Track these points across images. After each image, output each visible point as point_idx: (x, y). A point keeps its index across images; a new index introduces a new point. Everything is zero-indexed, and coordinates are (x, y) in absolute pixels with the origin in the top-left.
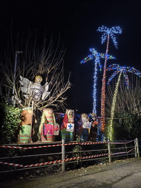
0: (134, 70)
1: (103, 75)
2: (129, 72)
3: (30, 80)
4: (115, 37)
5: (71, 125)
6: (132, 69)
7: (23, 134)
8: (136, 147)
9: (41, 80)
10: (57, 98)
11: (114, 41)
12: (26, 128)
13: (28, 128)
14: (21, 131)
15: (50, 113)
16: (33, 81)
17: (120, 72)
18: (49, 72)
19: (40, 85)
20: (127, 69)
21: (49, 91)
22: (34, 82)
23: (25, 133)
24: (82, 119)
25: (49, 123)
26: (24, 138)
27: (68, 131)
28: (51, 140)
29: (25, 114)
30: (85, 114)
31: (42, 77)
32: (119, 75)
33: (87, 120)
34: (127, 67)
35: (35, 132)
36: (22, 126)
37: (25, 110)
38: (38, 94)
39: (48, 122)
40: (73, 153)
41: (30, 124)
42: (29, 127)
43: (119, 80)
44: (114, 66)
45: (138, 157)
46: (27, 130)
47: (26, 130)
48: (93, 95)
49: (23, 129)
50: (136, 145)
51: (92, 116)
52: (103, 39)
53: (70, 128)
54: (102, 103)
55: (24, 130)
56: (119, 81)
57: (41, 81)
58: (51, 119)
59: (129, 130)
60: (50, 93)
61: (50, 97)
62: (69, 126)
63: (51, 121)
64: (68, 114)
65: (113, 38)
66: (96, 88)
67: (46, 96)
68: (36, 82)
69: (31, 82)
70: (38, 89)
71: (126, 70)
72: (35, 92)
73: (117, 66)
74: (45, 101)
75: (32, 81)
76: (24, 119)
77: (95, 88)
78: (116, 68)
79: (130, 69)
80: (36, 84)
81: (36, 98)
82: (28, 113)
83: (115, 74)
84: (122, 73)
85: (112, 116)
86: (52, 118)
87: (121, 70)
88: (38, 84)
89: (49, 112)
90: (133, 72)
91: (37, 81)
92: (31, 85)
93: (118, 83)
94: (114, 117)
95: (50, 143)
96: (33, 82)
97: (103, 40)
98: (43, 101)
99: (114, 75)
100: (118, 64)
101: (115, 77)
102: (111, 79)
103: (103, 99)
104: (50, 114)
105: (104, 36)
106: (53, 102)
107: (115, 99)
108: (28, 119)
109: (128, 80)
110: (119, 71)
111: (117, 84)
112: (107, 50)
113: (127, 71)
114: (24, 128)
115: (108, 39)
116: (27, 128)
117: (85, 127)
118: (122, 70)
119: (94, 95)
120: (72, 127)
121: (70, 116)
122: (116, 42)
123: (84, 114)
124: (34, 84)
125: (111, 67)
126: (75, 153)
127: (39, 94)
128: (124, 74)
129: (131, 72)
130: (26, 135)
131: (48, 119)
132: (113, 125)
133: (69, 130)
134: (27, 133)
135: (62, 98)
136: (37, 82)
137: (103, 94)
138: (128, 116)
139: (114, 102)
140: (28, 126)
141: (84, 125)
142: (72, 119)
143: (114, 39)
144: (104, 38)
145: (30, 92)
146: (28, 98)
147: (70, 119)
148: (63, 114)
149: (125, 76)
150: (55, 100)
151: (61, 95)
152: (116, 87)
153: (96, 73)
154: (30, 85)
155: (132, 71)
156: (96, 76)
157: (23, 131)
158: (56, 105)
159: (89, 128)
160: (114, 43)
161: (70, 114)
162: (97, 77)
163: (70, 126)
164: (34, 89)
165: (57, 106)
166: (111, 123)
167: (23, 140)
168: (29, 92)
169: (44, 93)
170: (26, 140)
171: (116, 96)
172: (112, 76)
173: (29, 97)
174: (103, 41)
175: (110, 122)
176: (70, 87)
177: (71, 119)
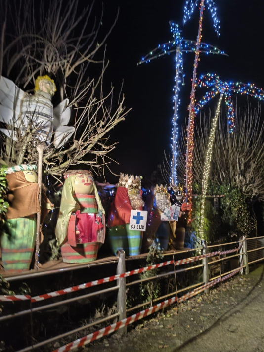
0: (253, 88)
1: (190, 95)
2: (240, 93)
3: (21, 86)
4: (215, 6)
5: (139, 213)
6: (248, 87)
7: (13, 246)
8: (243, 255)
9: (52, 89)
10: (91, 146)
11: (214, 17)
12: (21, 226)
13: (27, 226)
14: (5, 236)
15: (86, 182)
16: (30, 89)
17: (219, 94)
18: (68, 73)
19: (50, 103)
20: (237, 88)
21: (71, 124)
22: (33, 93)
23: (18, 243)
24: (155, 199)
25: (85, 211)
26: (17, 257)
27: (133, 229)
28: (91, 257)
29: (17, 185)
30: (162, 186)
31: (55, 82)
32: (218, 101)
33: (168, 201)
34: (235, 82)
35: (44, 238)
36: (9, 220)
37: (16, 171)
38: (45, 130)
39: (82, 208)
40: (140, 283)
41: (36, 214)
42: (31, 224)
43: (218, 111)
44: (210, 77)
45: (246, 274)
46: (26, 231)
47: (23, 232)
48: (171, 142)
49: (14, 230)
50: (243, 250)
51: (175, 191)
52: (186, 11)
53: (138, 223)
54: (189, 162)
55: (18, 232)
56: (217, 114)
57: (51, 92)
58: (91, 200)
59: (231, 221)
60: (73, 129)
61: (75, 142)
62: (134, 217)
63: (89, 204)
64: (127, 186)
65: (211, 8)
66: (177, 126)
67: (66, 136)
68: (39, 95)
69: (22, 94)
70: (46, 116)
71: (234, 89)
72: (38, 121)
73: (215, 78)
74: (63, 150)
75: (25, 90)
76: (14, 199)
77: (175, 124)
78: (213, 82)
79: (242, 86)
80: (41, 99)
81: (40, 139)
82: (26, 181)
83: (206, 99)
84: (224, 97)
85: (205, 192)
86: (92, 197)
87: (222, 90)
88: (45, 101)
89: (83, 181)
90: (251, 93)
91: (42, 91)
92: (22, 102)
93: (215, 119)
94: (207, 194)
95: (90, 264)
96: (29, 93)
97: (187, 15)
98: (58, 150)
99: (205, 101)
100: (216, 76)
101: (205, 105)
102: (198, 110)
103: (190, 152)
104: (86, 184)
105: (189, 4)
106: (83, 154)
107: (209, 154)
108: (27, 200)
109: (233, 113)
110: (216, 93)
111: (214, 121)
112: (198, 36)
113: (236, 92)
114: (15, 226)
115: (202, 10)
116: (24, 226)
117: (167, 218)
118: (222, 88)
119: (174, 142)
120: (142, 218)
121: (133, 190)
122: (218, 19)
123: (159, 186)
124: (33, 98)
125: (204, 80)
126: (145, 283)
127: (47, 129)
128: (227, 100)
129: (245, 92)
130: (22, 249)
131: (82, 200)
132: (205, 209)
133: (135, 228)
134: (25, 242)
135: (103, 147)
136: (42, 94)
137: (190, 141)
138: (230, 191)
139: (208, 161)
140: (27, 220)
141: (165, 214)
142: (138, 199)
143: (213, 12)
144: (189, 9)
145: (22, 122)
146: (15, 139)
147: (133, 199)
148: (112, 186)
149: (229, 103)
150: (88, 150)
151: (101, 136)
152: (211, 128)
153: (178, 89)
154: (19, 103)
155: (247, 92)
156: (177, 96)
157: (11, 237)
158: (91, 162)
159: (174, 220)
160: (213, 23)
161: (132, 185)
162: (179, 98)
163: (138, 218)
164: (34, 113)
165: (94, 164)
166: (203, 207)
167: (13, 262)
168: (19, 122)
169: (58, 129)
170: (23, 261)
171: (211, 146)
172: (201, 104)
173: (18, 136)
174: (188, 17)
175: (201, 204)
176: (123, 119)
177: (136, 199)
